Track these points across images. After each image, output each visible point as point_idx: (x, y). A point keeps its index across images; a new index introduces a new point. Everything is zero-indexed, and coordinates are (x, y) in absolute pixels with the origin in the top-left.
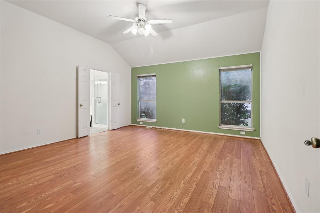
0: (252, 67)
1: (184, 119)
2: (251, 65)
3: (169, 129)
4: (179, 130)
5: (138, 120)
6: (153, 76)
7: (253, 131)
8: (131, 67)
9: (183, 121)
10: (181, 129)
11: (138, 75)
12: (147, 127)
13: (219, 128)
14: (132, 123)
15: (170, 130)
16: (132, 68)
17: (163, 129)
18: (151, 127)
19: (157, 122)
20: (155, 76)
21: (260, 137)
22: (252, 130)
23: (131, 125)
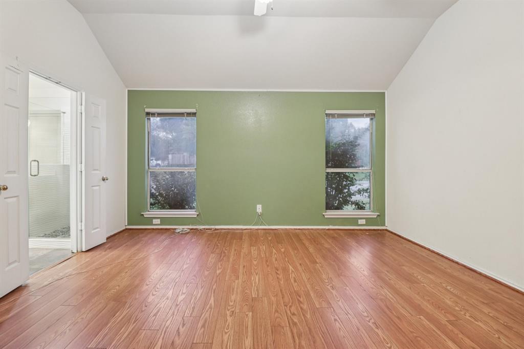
0: (374, 115)
1: (261, 205)
2: (373, 112)
3: (229, 229)
4: (251, 229)
5: (147, 214)
6: (189, 114)
7: (375, 217)
8: (127, 87)
9: (259, 209)
10: (253, 225)
11: (147, 110)
12: (175, 229)
13: (326, 217)
14: (129, 224)
15: (230, 231)
16: (128, 91)
17: (216, 229)
18: (186, 228)
19: (198, 215)
20: (194, 114)
21: (385, 226)
22: (374, 215)
23: (126, 229)
